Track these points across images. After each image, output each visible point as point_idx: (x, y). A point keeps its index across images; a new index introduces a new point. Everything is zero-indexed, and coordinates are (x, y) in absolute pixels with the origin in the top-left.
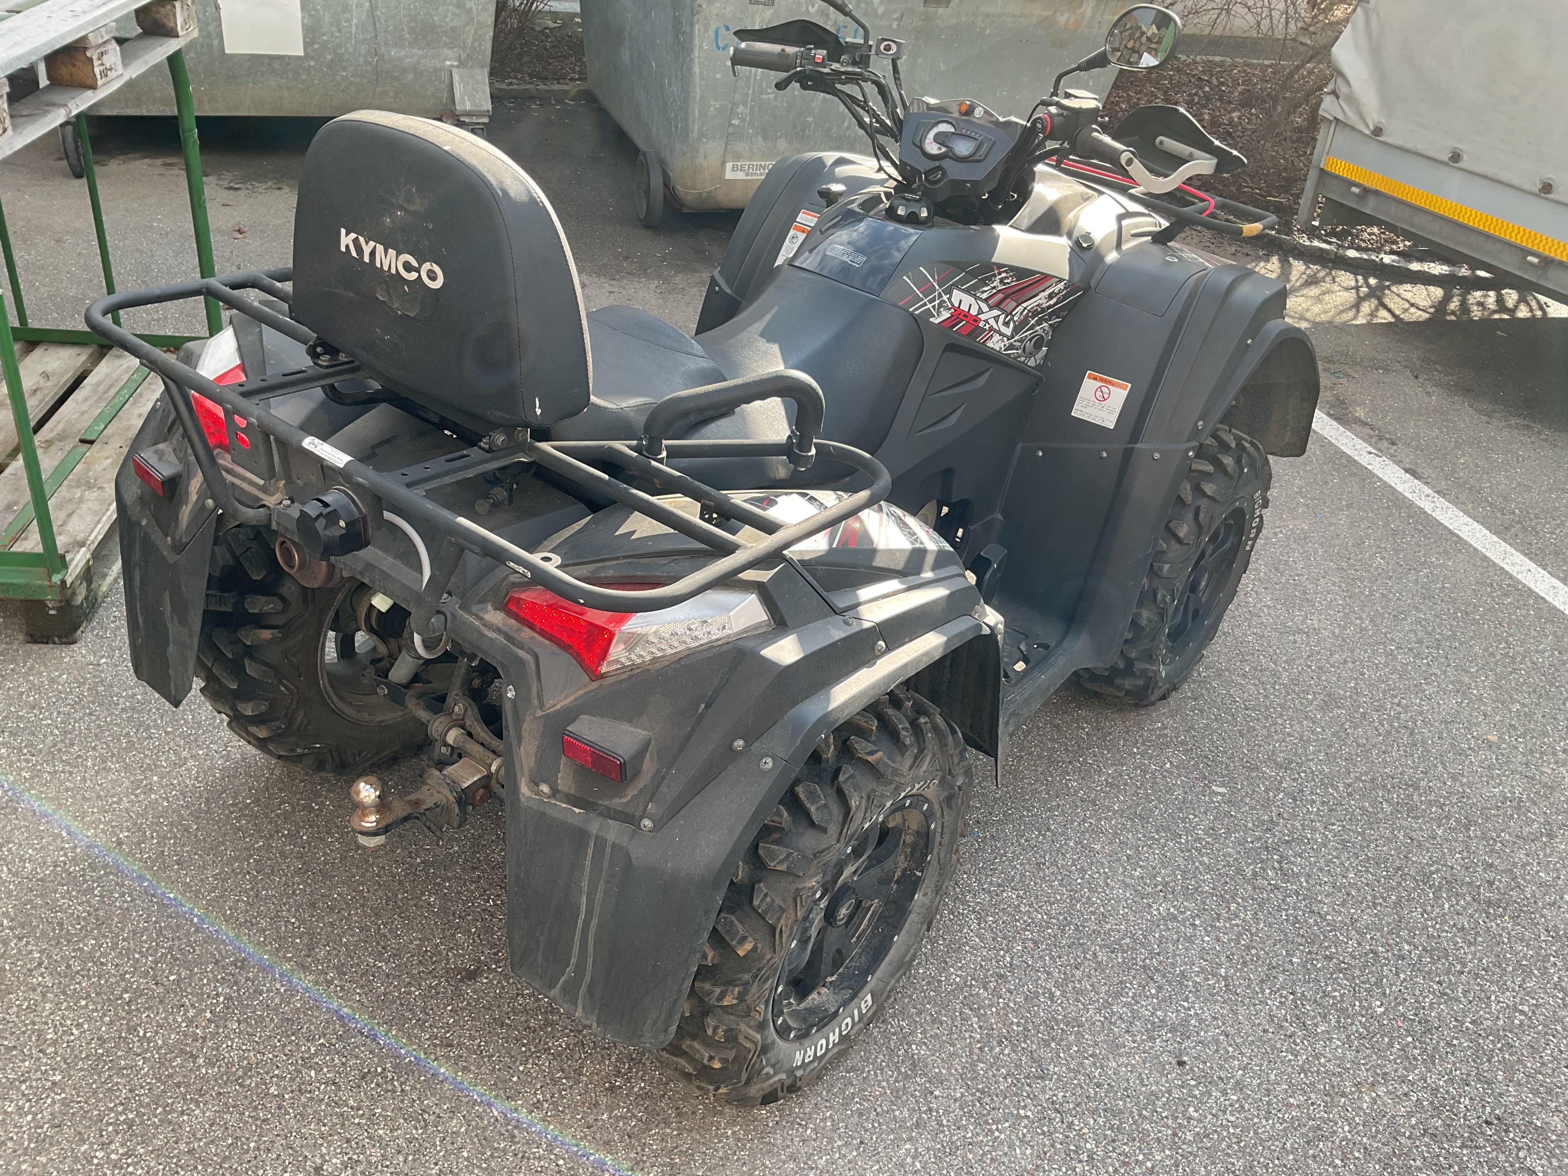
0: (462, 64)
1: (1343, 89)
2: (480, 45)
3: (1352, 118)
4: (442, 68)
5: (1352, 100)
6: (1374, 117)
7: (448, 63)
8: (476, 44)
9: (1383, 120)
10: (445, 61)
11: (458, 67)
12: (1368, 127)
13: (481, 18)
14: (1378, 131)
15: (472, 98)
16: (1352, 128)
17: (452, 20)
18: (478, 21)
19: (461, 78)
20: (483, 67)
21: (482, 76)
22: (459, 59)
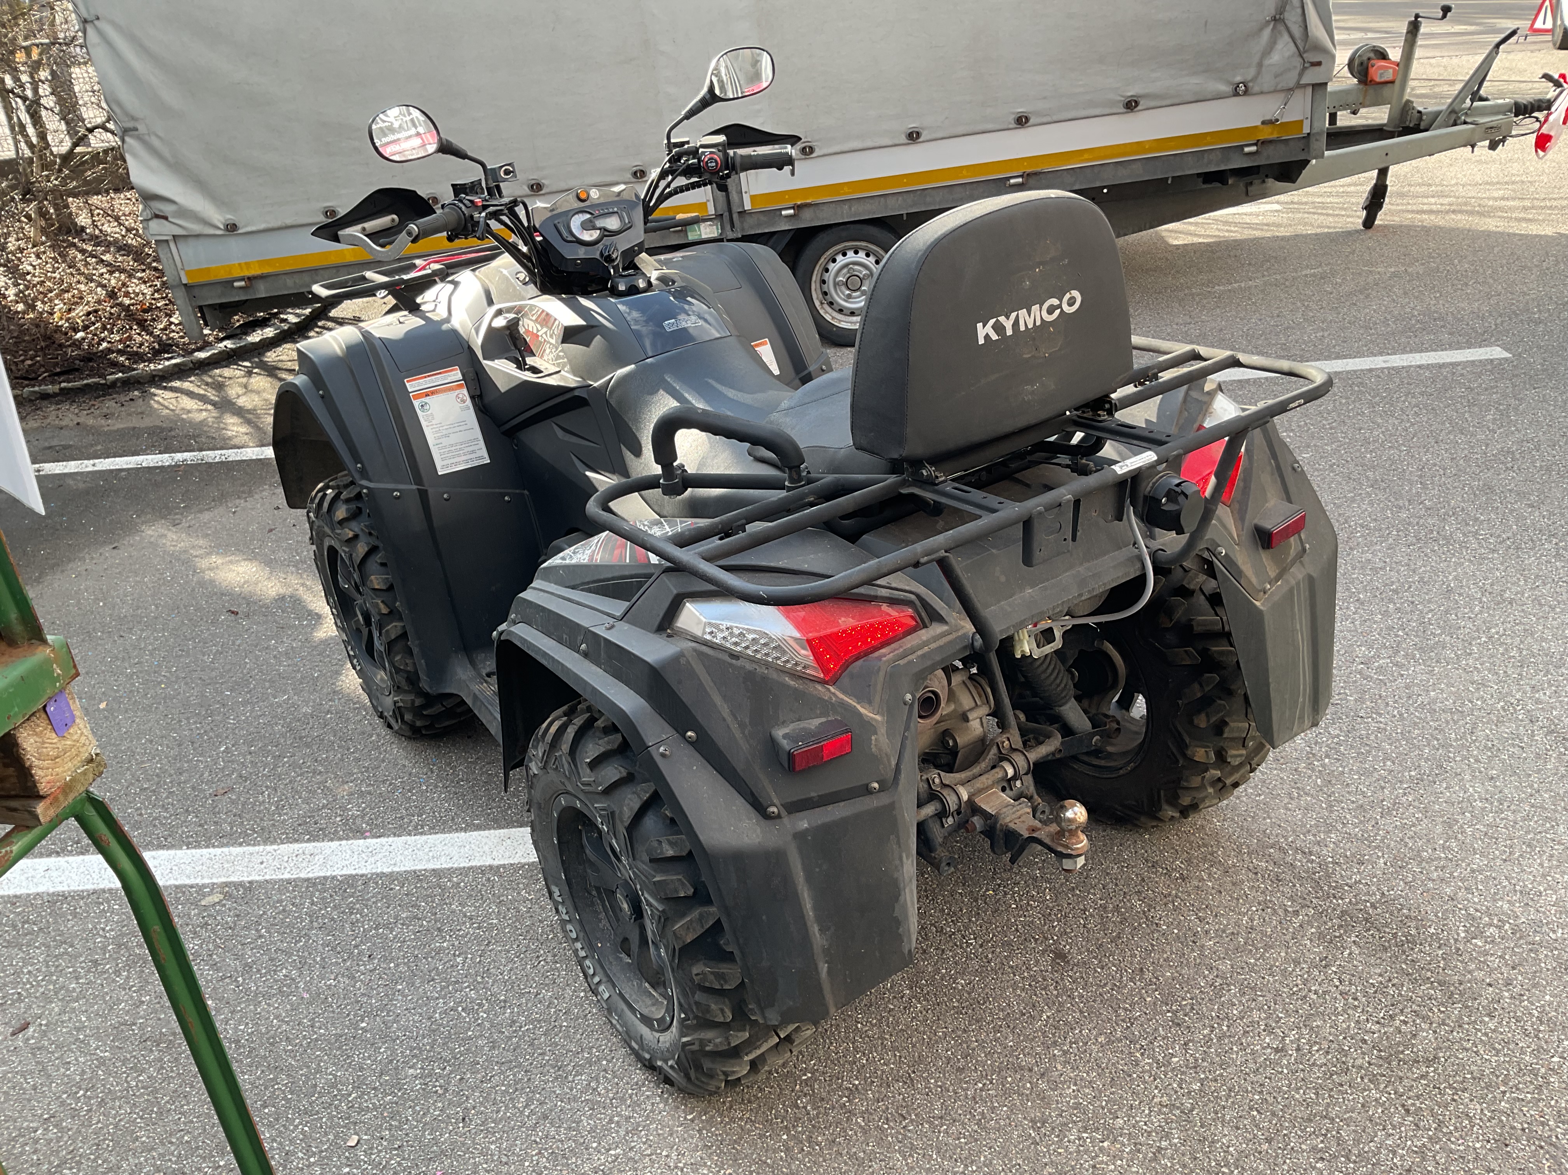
1: (167, 209)
3: (195, 228)
5: (185, 213)
6: (218, 218)
9: (229, 216)
12: (219, 228)
14: (231, 228)
16: (198, 236)
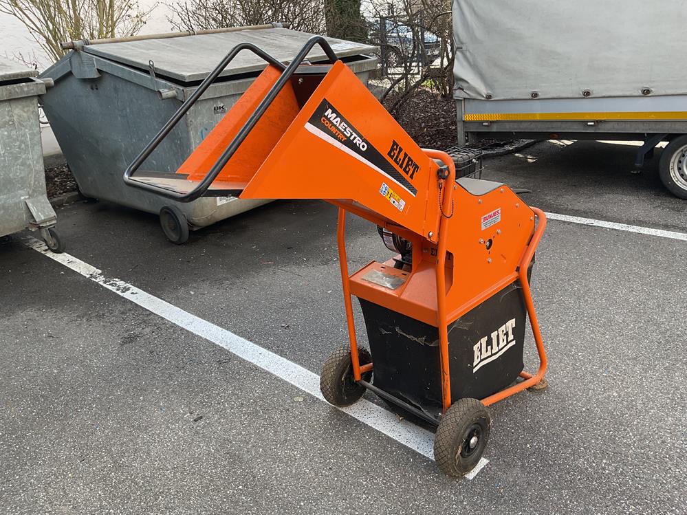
0: (30, 196)
1: (464, 85)
2: (39, 183)
3: (474, 95)
4: (20, 201)
5: (471, 88)
6: (485, 92)
7: (22, 198)
8: (36, 183)
9: (489, 92)
10: (20, 197)
11: (29, 198)
12: (483, 97)
13: (37, 168)
14: (489, 97)
15: (43, 213)
16: (474, 99)
17: (20, 173)
18: (35, 170)
19: (33, 203)
20: (43, 194)
21: (44, 199)
22: (28, 194)
